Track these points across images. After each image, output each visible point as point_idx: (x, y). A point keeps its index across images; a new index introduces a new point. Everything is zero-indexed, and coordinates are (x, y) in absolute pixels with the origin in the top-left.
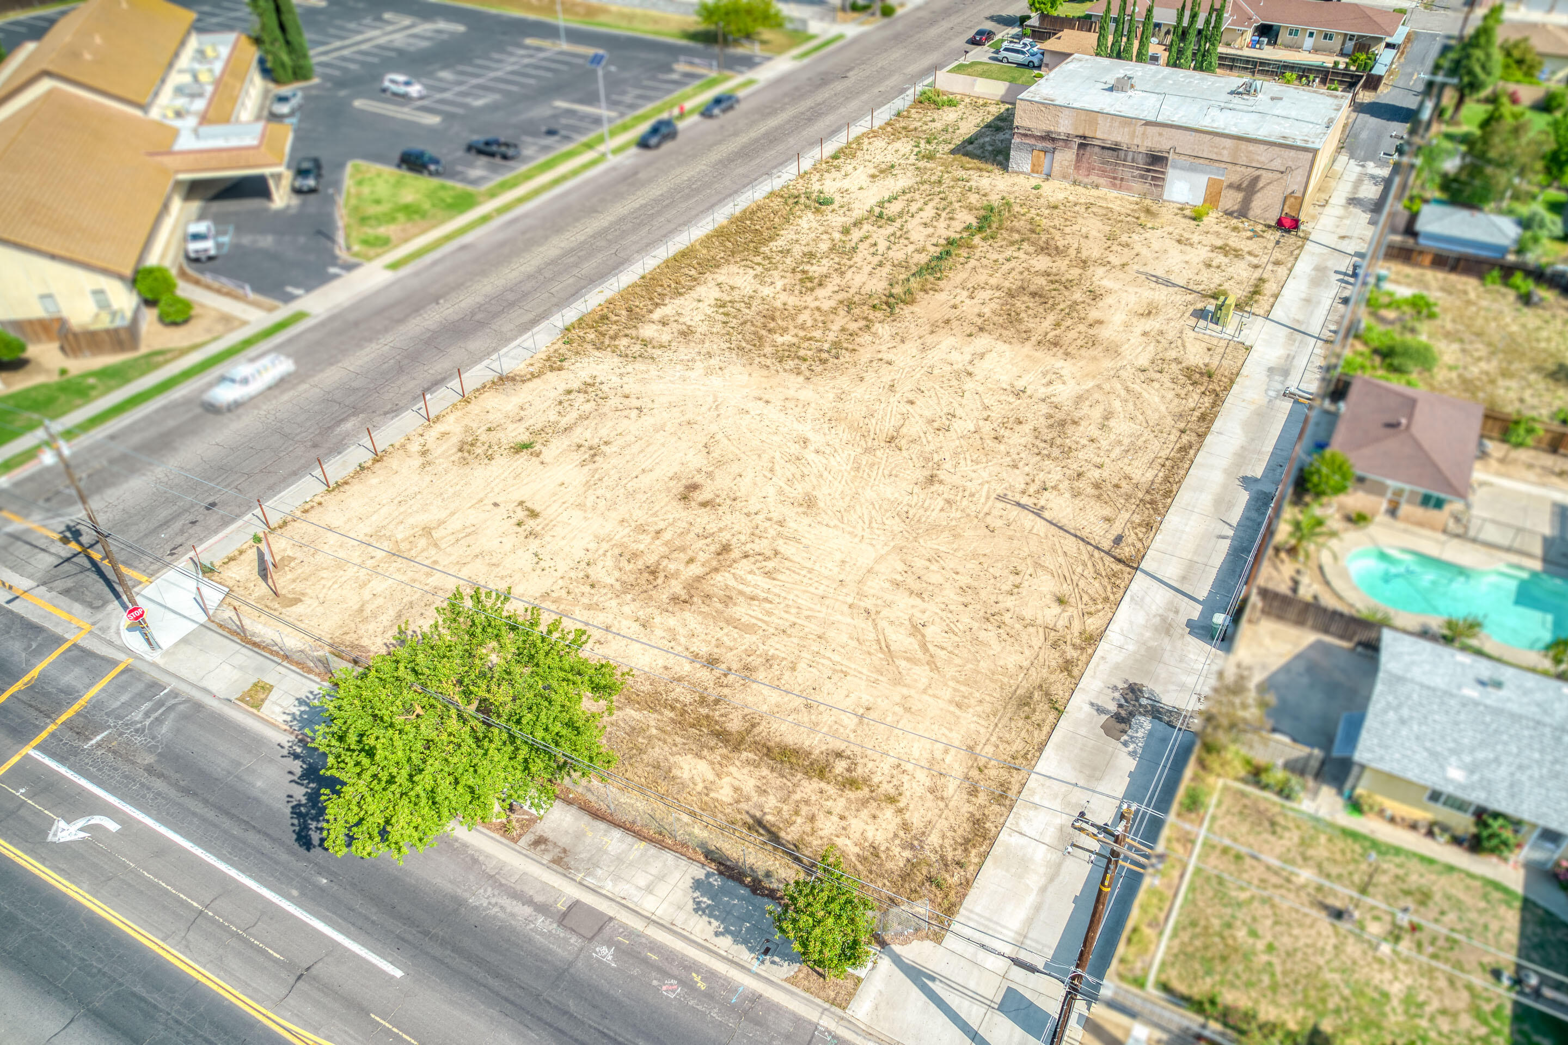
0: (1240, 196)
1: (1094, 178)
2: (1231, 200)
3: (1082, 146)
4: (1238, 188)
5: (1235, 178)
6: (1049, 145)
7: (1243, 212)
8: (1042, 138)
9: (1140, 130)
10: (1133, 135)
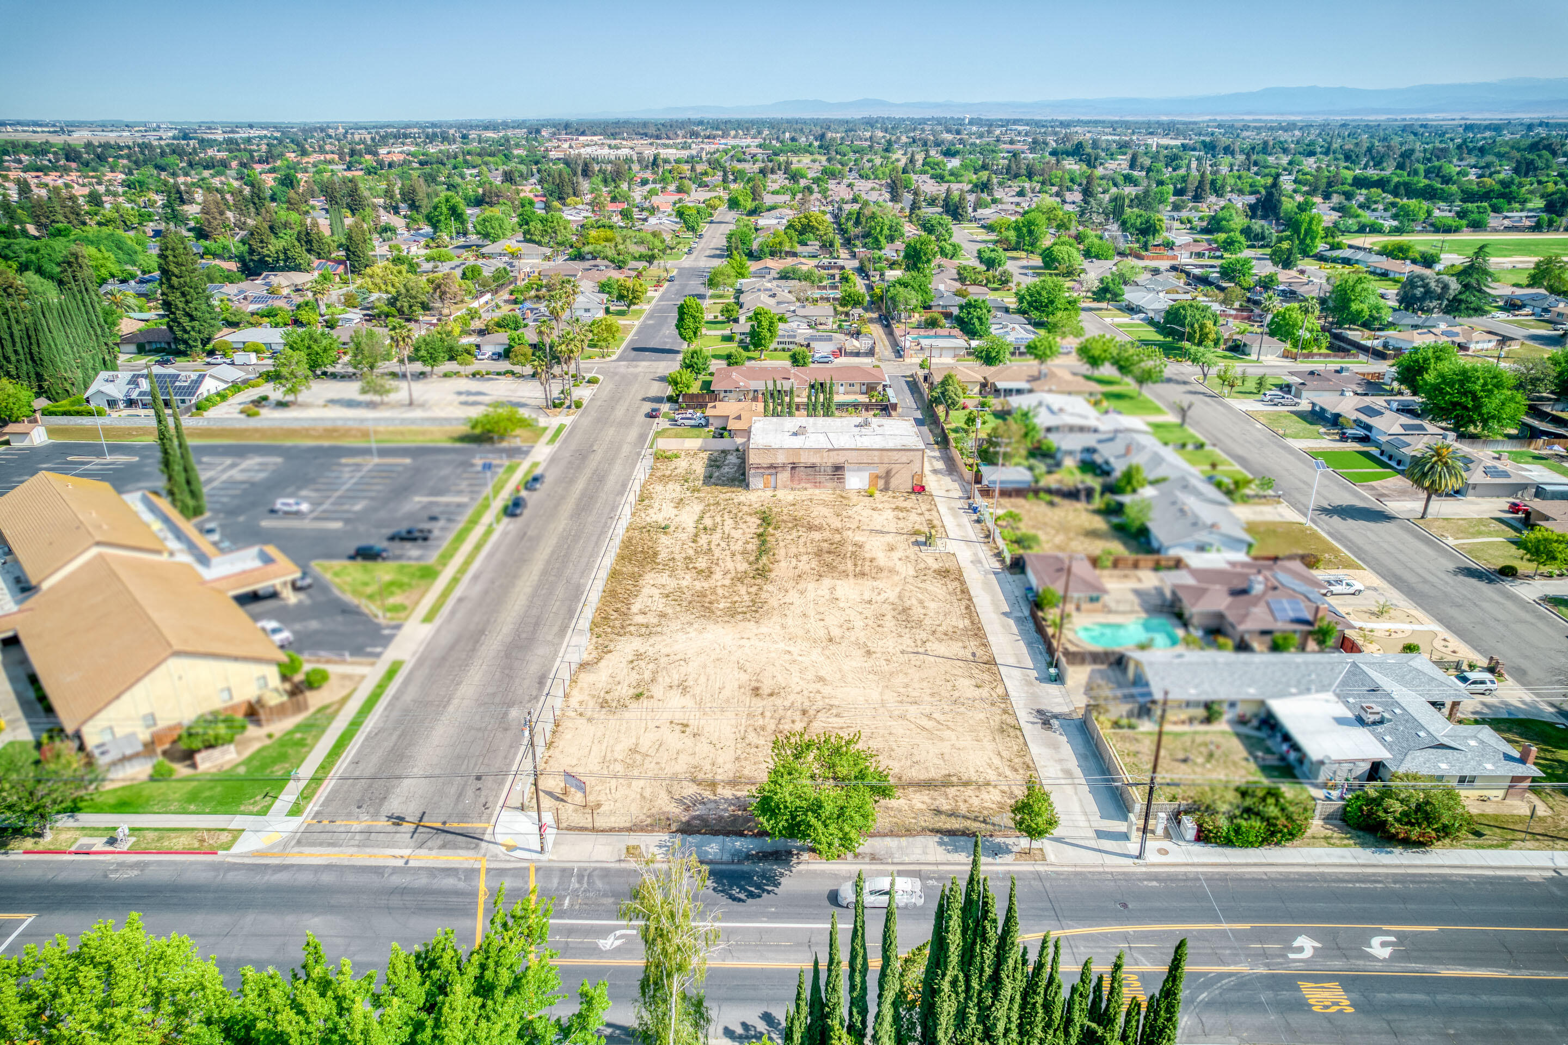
3: (793, 468)
5: (882, 471)
6: (773, 471)
8: (768, 468)
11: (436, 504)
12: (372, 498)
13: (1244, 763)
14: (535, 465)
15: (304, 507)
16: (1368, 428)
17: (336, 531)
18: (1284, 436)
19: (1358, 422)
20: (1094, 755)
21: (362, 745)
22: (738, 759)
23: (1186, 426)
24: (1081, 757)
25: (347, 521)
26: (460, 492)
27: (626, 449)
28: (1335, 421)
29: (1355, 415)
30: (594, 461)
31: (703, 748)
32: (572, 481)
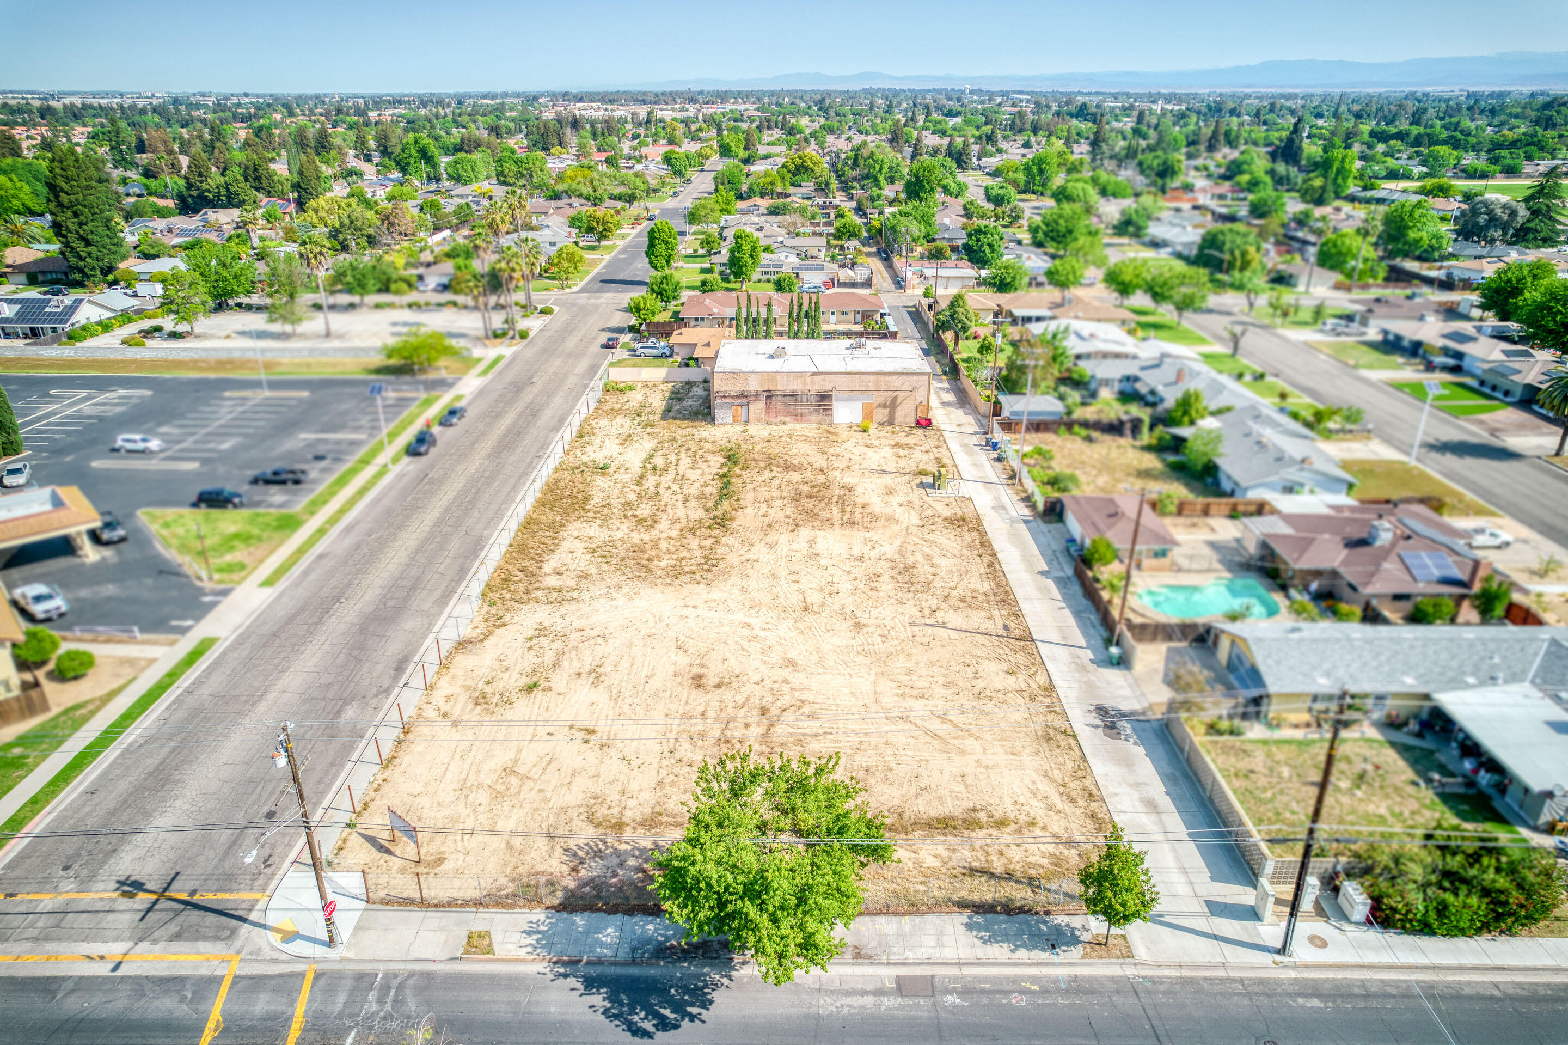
0: (886, 411)
1: (781, 418)
2: (881, 415)
3: (768, 397)
4: (884, 406)
5: (881, 400)
6: (744, 401)
7: (891, 422)
8: (738, 397)
9: (808, 379)
10: (804, 384)
11: (326, 441)
12: (246, 436)
13: (1411, 789)
14: (459, 398)
15: (154, 444)
16: (1459, 355)
17: (187, 473)
18: (1356, 367)
19: (1446, 351)
20: (1186, 776)
21: (111, 765)
22: (660, 784)
23: (1238, 357)
24: (1169, 780)
25: (204, 461)
26: (357, 429)
27: (571, 381)
28: (1415, 350)
29: (1441, 342)
30: (528, 396)
31: (612, 766)
32: (499, 415)
